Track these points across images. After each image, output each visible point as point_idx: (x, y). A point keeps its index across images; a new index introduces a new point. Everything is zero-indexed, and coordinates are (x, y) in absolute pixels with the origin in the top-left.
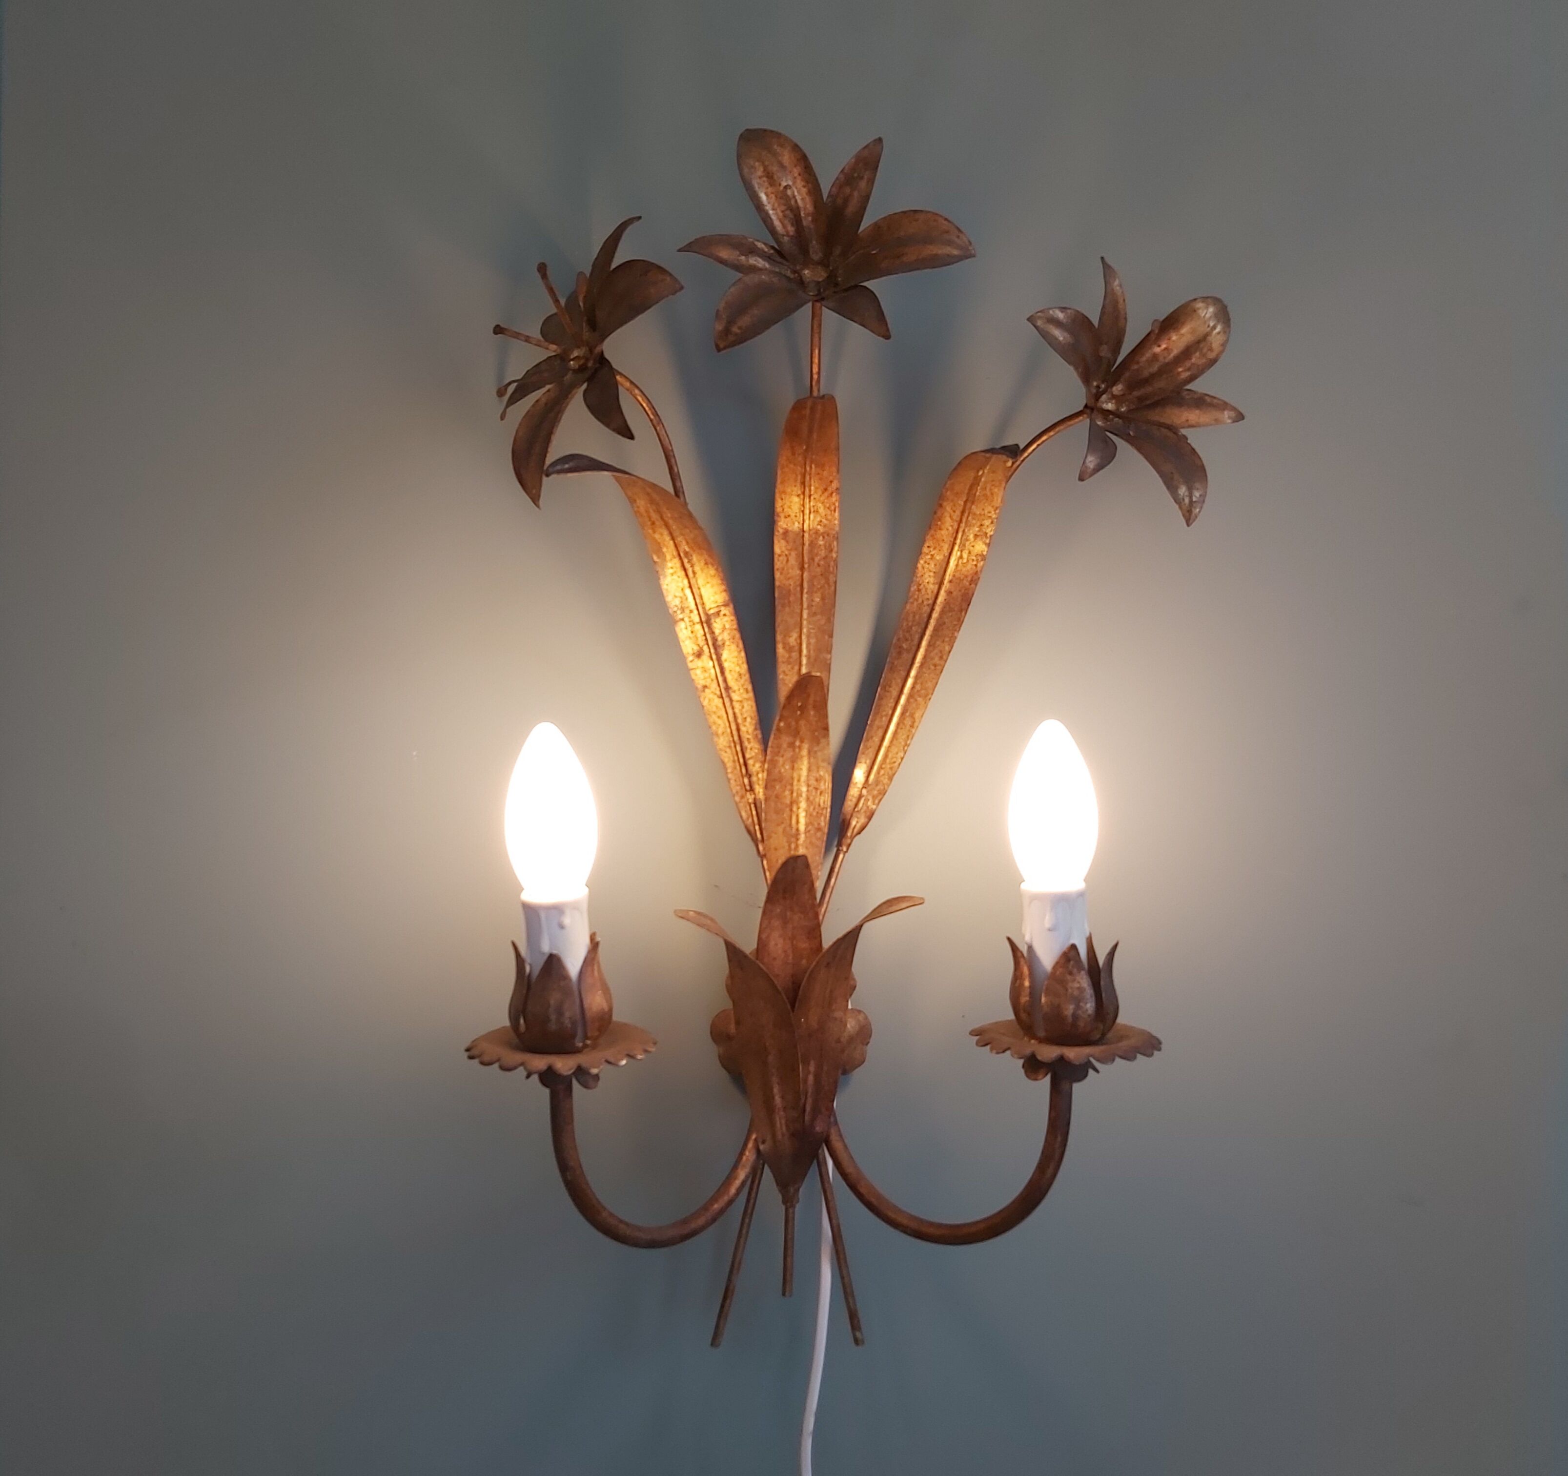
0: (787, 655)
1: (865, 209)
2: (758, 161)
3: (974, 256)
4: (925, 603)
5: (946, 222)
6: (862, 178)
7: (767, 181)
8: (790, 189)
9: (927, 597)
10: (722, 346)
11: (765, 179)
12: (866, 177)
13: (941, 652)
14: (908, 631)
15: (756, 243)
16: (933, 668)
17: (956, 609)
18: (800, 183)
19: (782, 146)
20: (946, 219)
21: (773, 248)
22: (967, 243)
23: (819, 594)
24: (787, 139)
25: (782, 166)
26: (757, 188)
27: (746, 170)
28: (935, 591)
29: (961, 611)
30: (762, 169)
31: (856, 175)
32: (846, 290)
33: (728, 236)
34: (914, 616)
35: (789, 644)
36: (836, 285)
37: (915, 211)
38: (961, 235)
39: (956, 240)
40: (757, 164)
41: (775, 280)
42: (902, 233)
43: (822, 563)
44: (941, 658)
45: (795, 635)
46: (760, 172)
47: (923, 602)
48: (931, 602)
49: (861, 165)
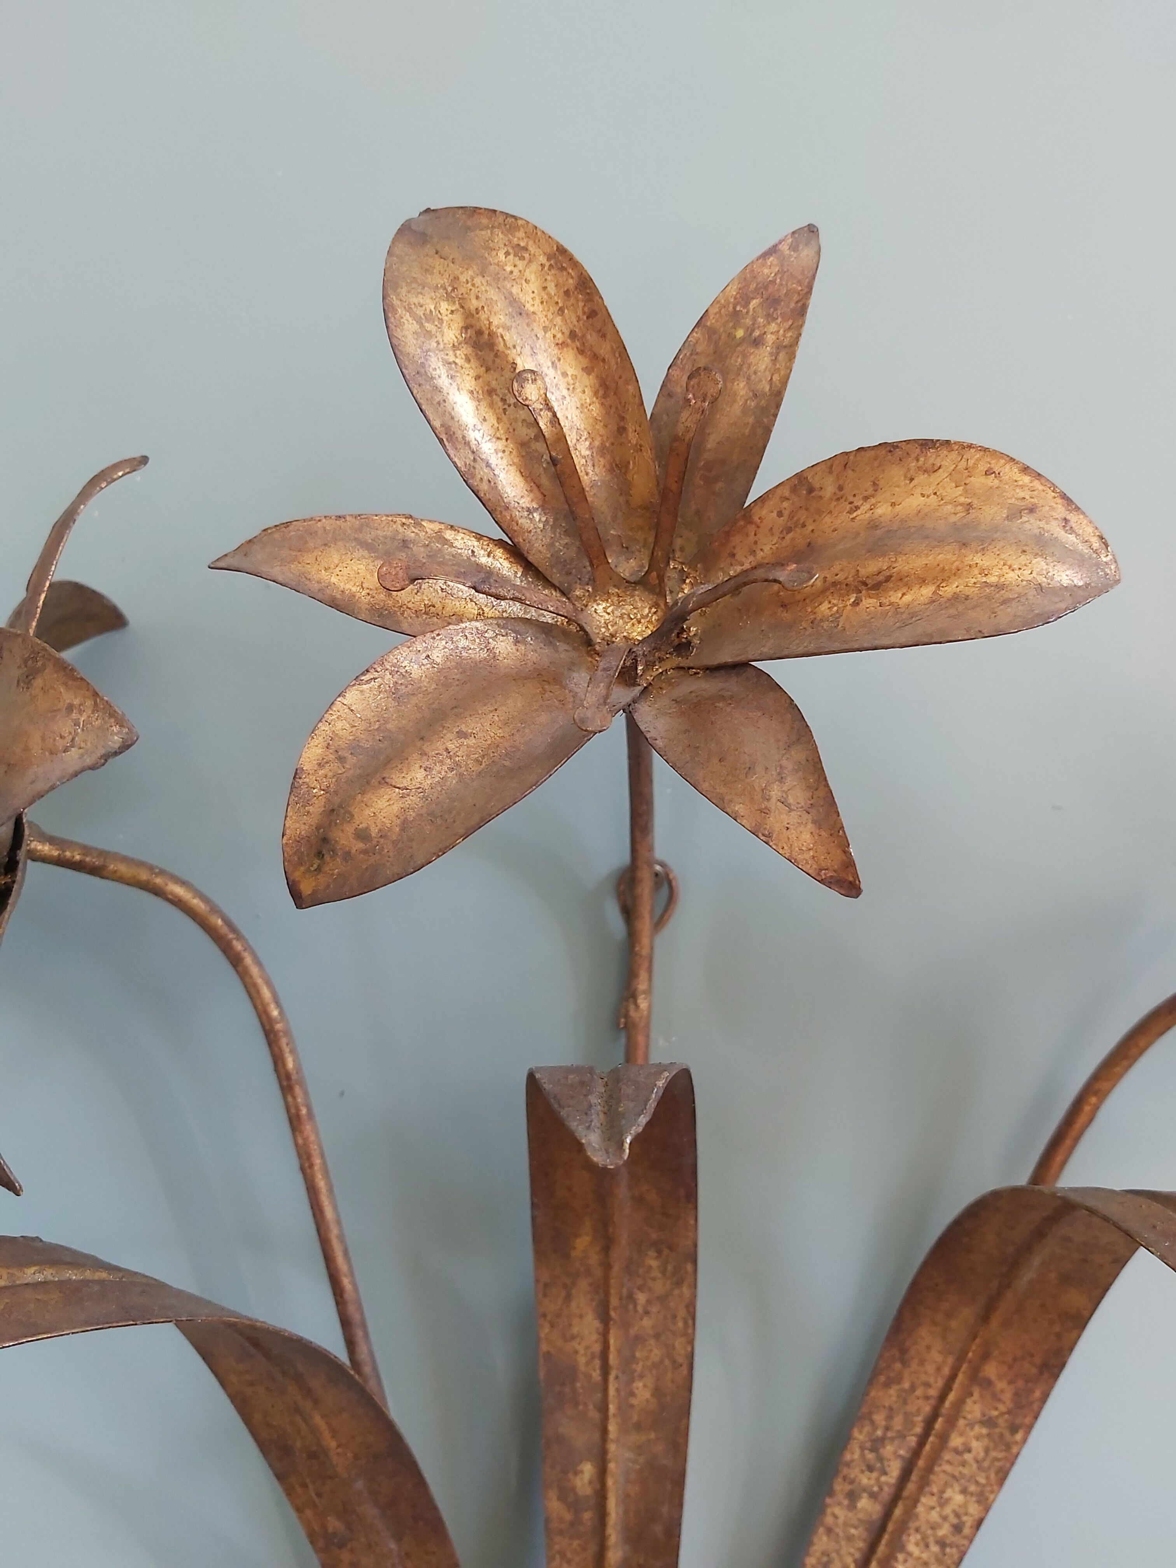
0: (568, 1517)
1: (768, 431)
2: (449, 298)
3: (1118, 582)
4: (919, 1392)
5: (1026, 479)
6: (757, 342)
7: (478, 357)
8: (534, 381)
9: (923, 1377)
10: (306, 888)
11: (466, 350)
12: (770, 338)
13: (957, 1515)
14: (874, 1449)
15: (449, 535)
16: (935, 1548)
17: (1001, 1422)
18: (571, 364)
19: (519, 251)
20: (1026, 469)
21: (500, 543)
22: (1096, 545)
23: (650, 1381)
24: (533, 232)
25: (519, 311)
26: (443, 381)
27: (408, 327)
28: (946, 1371)
29: (1014, 1429)
30: (458, 321)
31: (740, 333)
32: (713, 670)
33: (364, 520)
34: (890, 1418)
35: (573, 1489)
36: (683, 648)
37: (926, 444)
38: (1073, 518)
39: (1056, 529)
40: (444, 306)
41: (504, 646)
42: (883, 510)
43: (654, 1309)
44: (958, 1528)
45: (588, 1469)
46: (451, 334)
47: (913, 1388)
48: (933, 1392)
49: (754, 303)
